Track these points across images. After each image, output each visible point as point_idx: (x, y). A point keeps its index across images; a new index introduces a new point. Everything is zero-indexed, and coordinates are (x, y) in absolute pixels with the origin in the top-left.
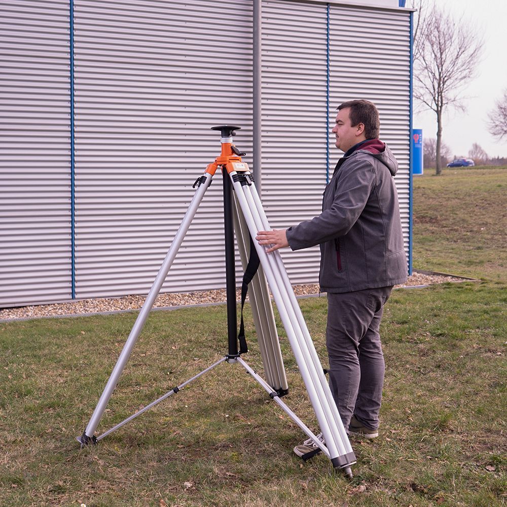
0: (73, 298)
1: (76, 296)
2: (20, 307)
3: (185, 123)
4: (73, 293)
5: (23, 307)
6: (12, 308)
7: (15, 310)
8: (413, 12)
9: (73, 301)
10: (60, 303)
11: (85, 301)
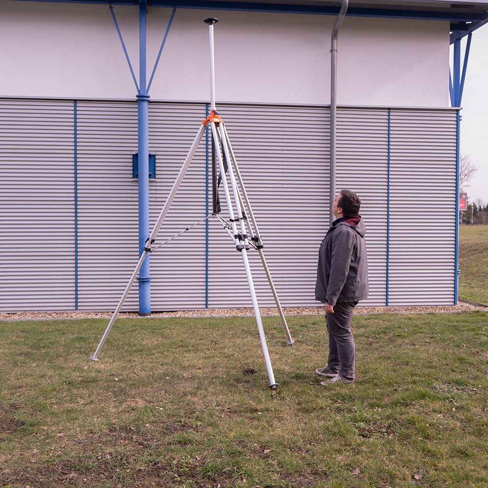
0: (207, 307)
1: (209, 307)
2: (174, 311)
3: (282, 195)
4: (207, 305)
5: (176, 311)
6: (168, 312)
7: (171, 313)
8: (459, 110)
9: (206, 309)
10: (198, 310)
11: (214, 309)
